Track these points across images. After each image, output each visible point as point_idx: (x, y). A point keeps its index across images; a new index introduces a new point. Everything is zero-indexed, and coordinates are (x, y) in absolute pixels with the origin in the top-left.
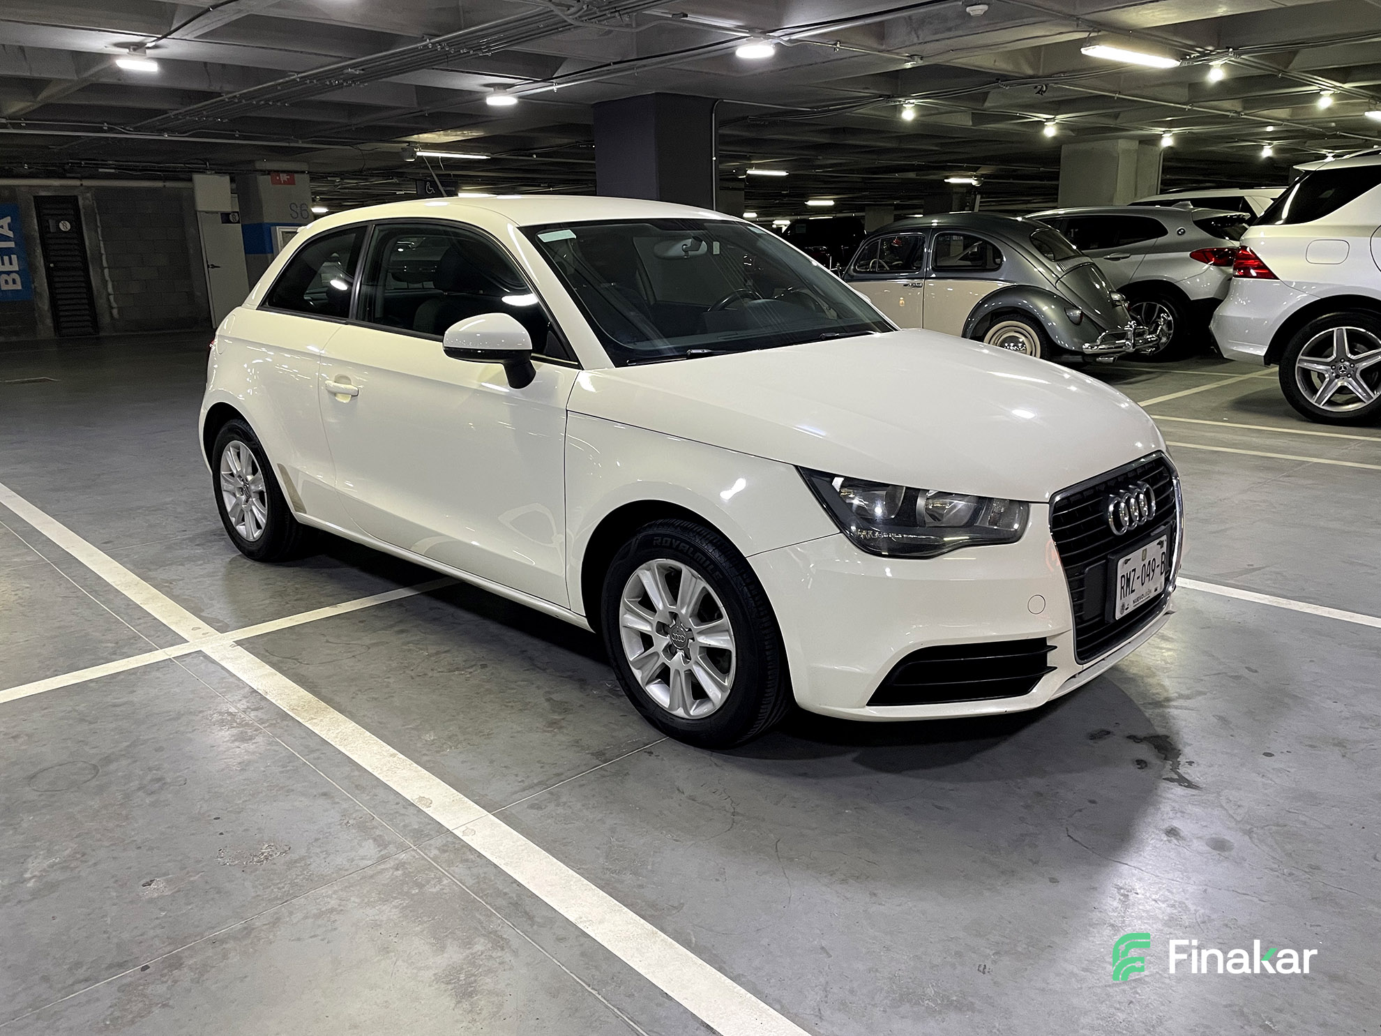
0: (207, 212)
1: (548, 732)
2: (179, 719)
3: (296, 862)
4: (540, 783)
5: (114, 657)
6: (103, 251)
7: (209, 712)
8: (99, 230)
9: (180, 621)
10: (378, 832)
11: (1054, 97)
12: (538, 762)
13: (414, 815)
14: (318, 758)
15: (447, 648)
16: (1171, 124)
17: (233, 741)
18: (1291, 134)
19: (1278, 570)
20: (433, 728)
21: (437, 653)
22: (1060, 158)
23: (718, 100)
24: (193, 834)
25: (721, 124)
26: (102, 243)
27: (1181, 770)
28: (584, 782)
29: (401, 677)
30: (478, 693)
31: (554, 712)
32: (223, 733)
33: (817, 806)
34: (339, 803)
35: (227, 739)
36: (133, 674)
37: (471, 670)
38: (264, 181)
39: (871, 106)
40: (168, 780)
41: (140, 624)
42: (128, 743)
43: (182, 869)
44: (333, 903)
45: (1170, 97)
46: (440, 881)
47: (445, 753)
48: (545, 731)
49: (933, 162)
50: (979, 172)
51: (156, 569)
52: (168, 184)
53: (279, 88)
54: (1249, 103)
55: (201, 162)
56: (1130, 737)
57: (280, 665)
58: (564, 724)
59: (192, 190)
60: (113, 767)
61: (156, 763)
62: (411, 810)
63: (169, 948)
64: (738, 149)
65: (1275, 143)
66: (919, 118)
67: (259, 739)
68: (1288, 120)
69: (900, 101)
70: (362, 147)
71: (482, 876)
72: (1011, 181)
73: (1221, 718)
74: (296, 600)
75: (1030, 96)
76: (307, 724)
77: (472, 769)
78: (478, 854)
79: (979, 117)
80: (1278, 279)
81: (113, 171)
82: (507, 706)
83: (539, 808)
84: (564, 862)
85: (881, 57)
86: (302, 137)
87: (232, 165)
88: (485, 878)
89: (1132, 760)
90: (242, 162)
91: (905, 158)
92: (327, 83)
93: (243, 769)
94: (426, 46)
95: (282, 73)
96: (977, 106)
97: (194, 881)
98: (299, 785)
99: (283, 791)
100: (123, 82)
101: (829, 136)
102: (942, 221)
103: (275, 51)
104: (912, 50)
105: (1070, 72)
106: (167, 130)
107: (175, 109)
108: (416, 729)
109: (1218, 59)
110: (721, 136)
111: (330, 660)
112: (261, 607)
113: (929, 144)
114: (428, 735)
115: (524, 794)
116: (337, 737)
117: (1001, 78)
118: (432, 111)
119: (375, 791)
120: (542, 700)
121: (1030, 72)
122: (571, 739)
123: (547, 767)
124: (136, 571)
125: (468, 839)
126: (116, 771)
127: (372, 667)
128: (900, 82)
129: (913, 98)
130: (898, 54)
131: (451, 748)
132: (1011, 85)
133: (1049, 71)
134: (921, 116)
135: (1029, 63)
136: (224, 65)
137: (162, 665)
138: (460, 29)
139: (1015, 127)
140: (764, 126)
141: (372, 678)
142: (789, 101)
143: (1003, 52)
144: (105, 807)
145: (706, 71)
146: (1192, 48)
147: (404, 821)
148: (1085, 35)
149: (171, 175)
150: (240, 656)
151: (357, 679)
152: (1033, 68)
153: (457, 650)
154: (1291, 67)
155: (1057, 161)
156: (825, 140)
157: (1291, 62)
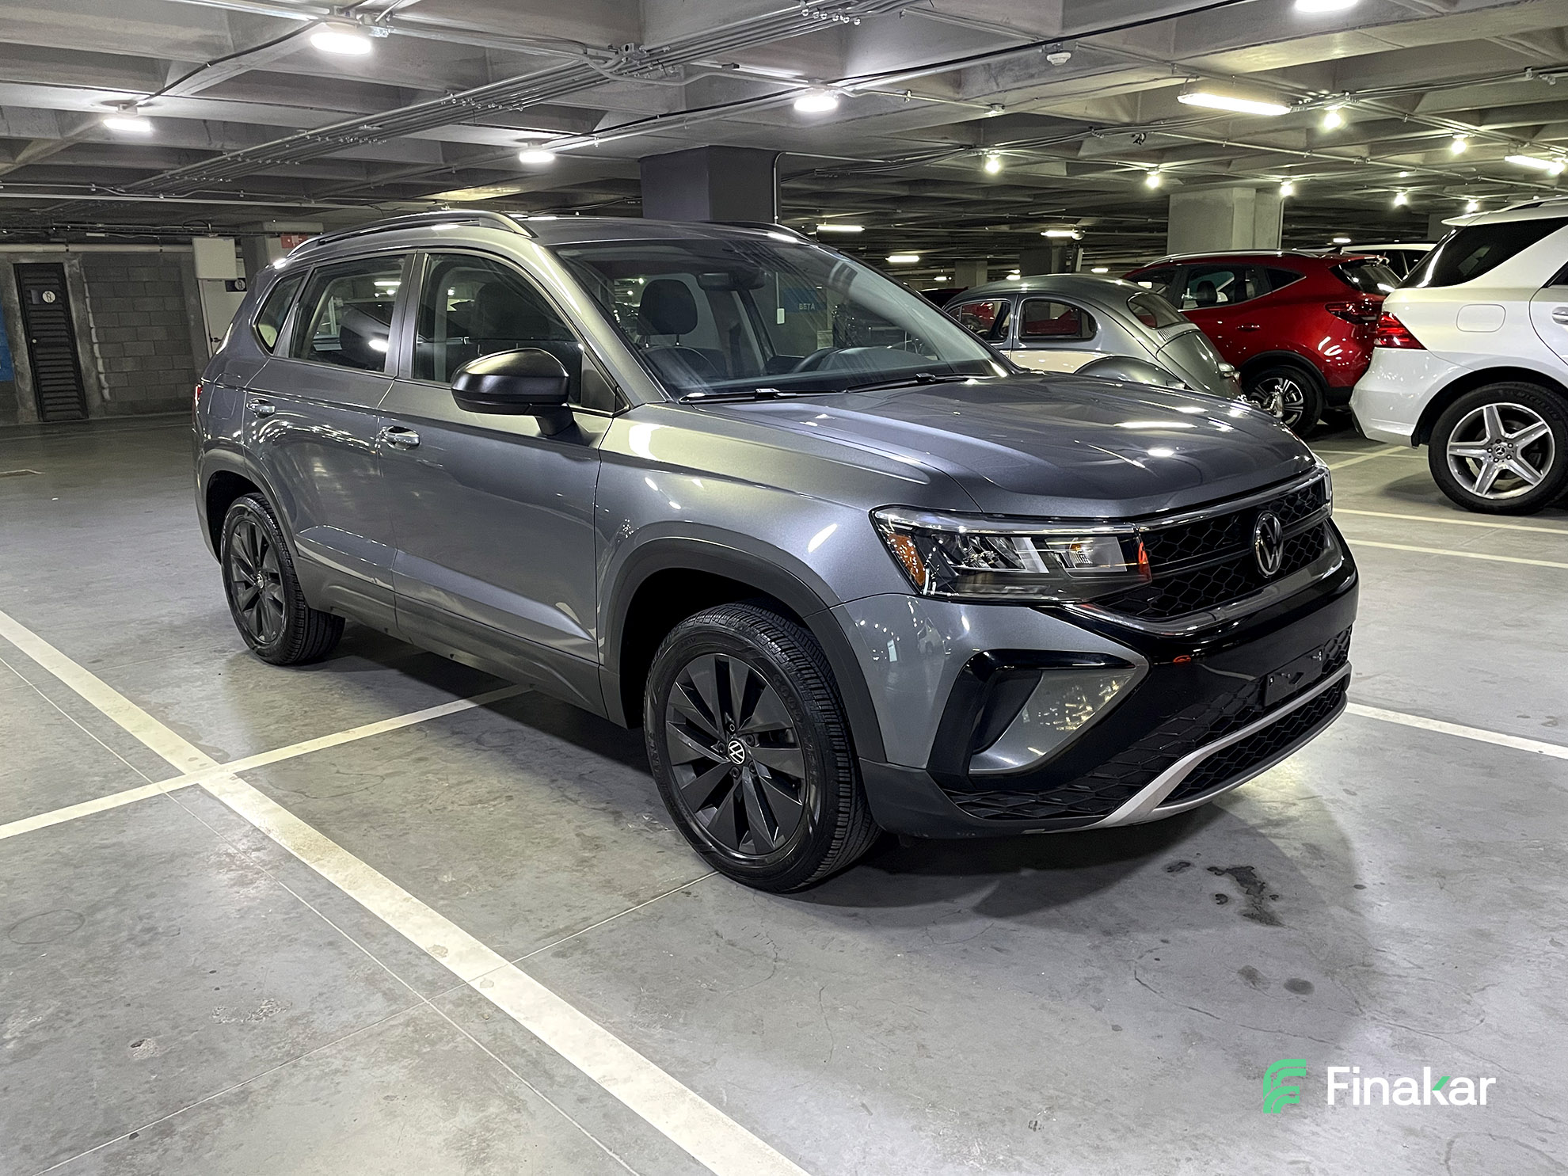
0: (209, 280)
1: (577, 871)
2: (172, 861)
3: (298, 1018)
4: (567, 928)
5: (103, 792)
6: (92, 325)
7: (206, 853)
8: (88, 300)
9: (175, 750)
10: (387, 985)
11: (1156, 145)
12: (565, 905)
13: (428, 965)
14: (325, 904)
15: (469, 779)
16: (1291, 171)
17: (232, 886)
18: (1425, 180)
19: (1387, 679)
20: (451, 868)
21: (459, 784)
22: (1168, 209)
23: (779, 152)
24: (186, 990)
25: (784, 178)
26: (91, 315)
27: (1265, 905)
28: (615, 926)
29: (418, 811)
30: (501, 829)
31: (584, 849)
32: (220, 876)
33: (867, 950)
34: (345, 954)
35: (226, 883)
36: (124, 811)
37: (493, 803)
38: (272, 243)
39: (953, 155)
40: (160, 930)
41: (131, 755)
42: (114, 890)
43: (174, 1028)
44: (337, 1063)
45: (1285, 144)
46: (453, 1040)
47: (464, 895)
48: (574, 870)
50: (1080, 225)
51: (149, 693)
52: (165, 248)
53: (288, 145)
54: (1374, 148)
55: (202, 224)
56: (1210, 869)
57: (285, 799)
58: (595, 861)
59: (192, 254)
60: (99, 916)
61: (148, 911)
62: (425, 960)
63: (159, 1115)
64: (807, 203)
65: (1409, 189)
66: (1007, 169)
67: (262, 883)
68: (1421, 165)
69: (983, 152)
70: (382, 205)
71: (500, 1031)
72: (1116, 233)
74: (304, 725)
75: (1126, 143)
76: (313, 866)
77: (493, 913)
78: (493, 1009)
79: (1074, 167)
81: (103, 235)
82: (533, 843)
83: (563, 955)
84: (589, 1016)
85: (958, 106)
86: (315, 196)
87: (237, 226)
88: (502, 1034)
89: (1212, 894)
90: (249, 223)
91: (995, 210)
92: (342, 140)
93: (242, 917)
94: (450, 101)
95: (291, 131)
96: (1068, 154)
97: (187, 1042)
98: (303, 934)
99: (284, 941)
100: (112, 141)
101: (906, 188)
102: (1033, 285)
103: (280, 108)
104: (993, 98)
105: (1170, 119)
106: (163, 191)
107: (173, 169)
108: (433, 869)
109: (1333, 104)
110: (783, 189)
111: (340, 793)
112: (265, 734)
113: (1024, 196)
114: (445, 877)
115: (548, 940)
116: (345, 880)
117: (1094, 127)
118: (462, 167)
119: (385, 940)
120: (572, 835)
121: (1126, 119)
122: (602, 878)
123: (574, 911)
124: (127, 693)
125: (486, 993)
126: (103, 920)
127: (387, 800)
128: (982, 132)
129: (999, 148)
130: (976, 103)
131: (470, 891)
132: (1105, 134)
133: (1147, 118)
134: (1009, 167)
135: (1125, 110)
136: (225, 122)
137: (156, 800)
138: (488, 84)
139: (1115, 177)
140: (833, 179)
141: (387, 812)
142: (859, 153)
143: (1093, 100)
144: (91, 960)
145: (765, 122)
146: (1304, 92)
147: (416, 972)
148: (1182, 81)
149: (167, 238)
150: (241, 790)
151: (369, 814)
152: (1130, 115)
153: (481, 780)
154: (1417, 110)
155: (1165, 212)
156: (903, 192)
157: (1418, 105)
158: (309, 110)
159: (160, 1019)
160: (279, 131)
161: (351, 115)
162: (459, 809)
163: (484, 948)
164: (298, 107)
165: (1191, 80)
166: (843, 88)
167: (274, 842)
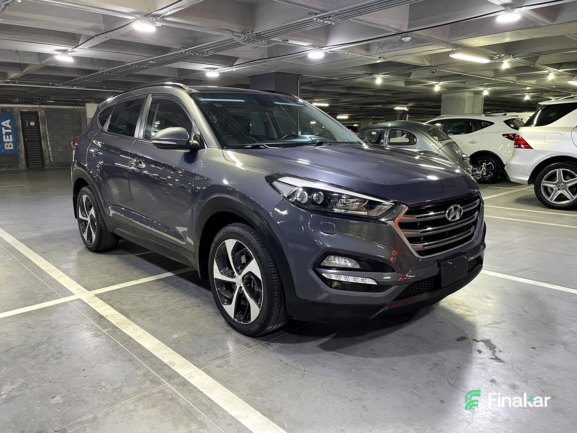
1: (225, 334)
2: (69, 327)
3: (117, 389)
4: (221, 356)
5: (44, 301)
6: (47, 134)
7: (82, 325)
8: (46, 125)
9: (72, 286)
10: (151, 377)
11: (439, 75)
12: (221, 347)
13: (167, 369)
14: (128, 345)
15: (184, 299)
16: (487, 86)
17: (92, 337)
18: (537, 90)
19: (535, 270)
20: (177, 332)
21: (180, 300)
22: (441, 100)
23: (300, 75)
24: (73, 376)
25: (302, 85)
26: (47, 130)
27: (497, 354)
28: (240, 356)
29: (164, 310)
30: (196, 318)
32: (88, 333)
33: (340, 368)
34: (135, 364)
35: (90, 336)
36: (51, 308)
37: (194, 308)
39: (364, 78)
40: (64, 353)
41: (55, 287)
42: (47, 337)
43: (67, 391)
44: (132, 407)
45: (487, 75)
46: (178, 399)
47: (182, 343)
49: (389, 101)
50: (408, 105)
51: (63, 264)
52: (76, 107)
53: (122, 69)
54: (519, 78)
55: (89, 99)
56: (474, 340)
57: (113, 305)
59: (85, 110)
60: (41, 347)
61: (59, 346)
62: (166, 367)
64: (309, 95)
65: (530, 94)
68: (535, 85)
69: (375, 76)
71: (196, 396)
72: (421, 109)
73: (513, 332)
74: (121, 278)
75: (428, 74)
76: (124, 330)
77: (193, 350)
78: (194, 387)
79: (407, 83)
80: (532, 149)
81: (53, 102)
82: (208, 323)
83: (221, 367)
84: (231, 391)
85: (368, 58)
89: (477, 349)
91: (377, 99)
92: (142, 67)
93: (95, 349)
94: (182, 52)
95: (124, 63)
96: (407, 78)
97: (73, 396)
98: (119, 356)
99: (112, 359)
100: (58, 65)
101: (346, 90)
102: (393, 124)
103: (120, 54)
104: (380, 55)
105: (445, 64)
106: (76, 85)
107: (79, 77)
108: (169, 332)
109: (506, 59)
110: (302, 89)
111: (134, 303)
112: (106, 280)
113: (387, 94)
114: (174, 335)
115: (214, 361)
116: (136, 336)
117: (416, 67)
118: (185, 78)
119: (151, 359)
121: (428, 64)
124: (55, 265)
125: (190, 380)
126: (42, 349)
127: (152, 306)
128: (375, 68)
129: (381, 74)
130: (374, 57)
131: (184, 341)
132: (421, 70)
133: (436, 64)
134: (384, 82)
135: (428, 61)
136: (100, 59)
137: (64, 304)
138: (196, 46)
139: (422, 87)
140: (319, 85)
141: (152, 311)
142: (330, 76)
143: (417, 56)
144: (37, 364)
145: (296, 63)
146: (495, 55)
147: (163, 372)
148: (451, 50)
149: (76, 104)
150: (96, 301)
151: (145, 311)
152: (429, 63)
153: (188, 299)
154: (536, 63)
155: (440, 101)
156: (344, 91)
157: (536, 61)
158: (130, 55)
159: (63, 388)
160: (119, 63)
161: (145, 57)
163: (190, 363)
164: (127, 54)
165: (454, 49)
166: (326, 50)
167: (109, 321)
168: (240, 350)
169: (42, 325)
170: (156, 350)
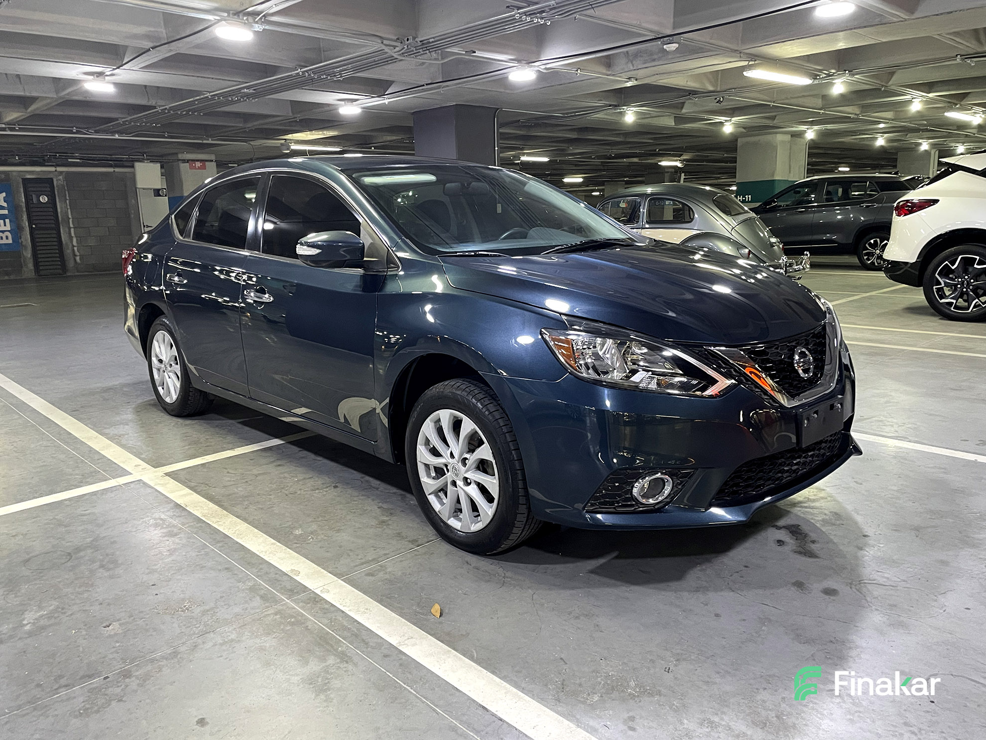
0: (144, 189)
1: (379, 528)
2: (126, 523)
3: (208, 611)
4: (374, 560)
5: (81, 484)
7: (146, 519)
8: (68, 201)
9: (127, 461)
10: (263, 592)
11: (729, 105)
12: (373, 547)
13: (288, 580)
14: (222, 547)
15: (310, 476)
16: (812, 123)
17: (164, 537)
18: (896, 129)
20: (301, 526)
21: (305, 479)
22: (737, 148)
23: (498, 109)
24: (137, 595)
25: (501, 126)
26: (69, 210)
27: (807, 546)
28: (403, 558)
29: (280, 494)
30: (331, 504)
31: (383, 515)
32: (156, 532)
33: (561, 572)
34: (236, 574)
35: (160, 535)
36: (95, 495)
37: (327, 489)
38: (184, 167)
39: (605, 112)
40: (120, 562)
41: (98, 464)
42: (91, 539)
43: (130, 617)
44: (233, 636)
45: (811, 105)
47: (309, 542)
48: (377, 527)
49: (649, 151)
50: (682, 158)
51: (109, 428)
52: (117, 170)
53: (196, 103)
54: (865, 108)
55: (139, 154)
56: (773, 526)
57: (197, 488)
58: (390, 522)
59: (134, 175)
60: (82, 554)
61: (111, 551)
62: (285, 578)
63: (123, 666)
64: (514, 143)
65: (886, 135)
66: (637, 121)
67: (182, 535)
68: (894, 120)
69: (624, 109)
70: (252, 143)
71: (334, 617)
72: (706, 164)
74: (205, 447)
75: (712, 104)
76: (215, 526)
77: (328, 552)
78: (331, 605)
79: (679, 119)
81: (78, 161)
82: (351, 512)
83: (373, 575)
84: (389, 609)
85: (609, 79)
86: (212, 136)
87: (162, 156)
88: (335, 619)
89: (775, 540)
90: (169, 154)
91: (630, 148)
92: (230, 99)
93: (171, 554)
94: (298, 73)
95: (198, 93)
96: (677, 111)
97: (139, 624)
98: (210, 564)
99: (198, 567)
100: (88, 99)
101: (576, 133)
102: (654, 189)
103: (194, 78)
104: (630, 74)
105: (740, 88)
106: (118, 132)
107: (123, 118)
108: (289, 527)
109: (839, 78)
110: (501, 133)
111: (230, 485)
113: (646, 139)
114: (297, 531)
115: (362, 567)
116: (235, 533)
117: (692, 93)
118: (302, 118)
119: (261, 566)
120: (376, 507)
121: (711, 88)
122: (395, 532)
123: (378, 550)
124: (96, 429)
125: (324, 596)
126: (84, 556)
128: (623, 96)
129: (633, 106)
130: (620, 77)
131: (313, 538)
132: (699, 97)
133: (724, 87)
134: (639, 119)
135: (711, 82)
136: (158, 87)
137: (115, 489)
138: (321, 62)
139: (704, 126)
140: (531, 126)
141: (259, 495)
142: (547, 109)
143: (691, 75)
144: (77, 579)
145: (490, 89)
146: (820, 71)
147: (281, 585)
148: (746, 63)
149: (119, 163)
150: (168, 483)
151: (249, 496)
152: (713, 86)
153: (317, 477)
154: (890, 83)
155: (735, 150)
156: (574, 135)
157: (890, 79)
158: (211, 80)
159: (122, 612)
160: (192, 93)
161: (235, 83)
162: (304, 493)
163: (323, 570)
164: (204, 77)
165: (751, 63)
166: (539, 66)
167: (189, 512)
168: (403, 550)
169: (82, 521)
170: (268, 553)
